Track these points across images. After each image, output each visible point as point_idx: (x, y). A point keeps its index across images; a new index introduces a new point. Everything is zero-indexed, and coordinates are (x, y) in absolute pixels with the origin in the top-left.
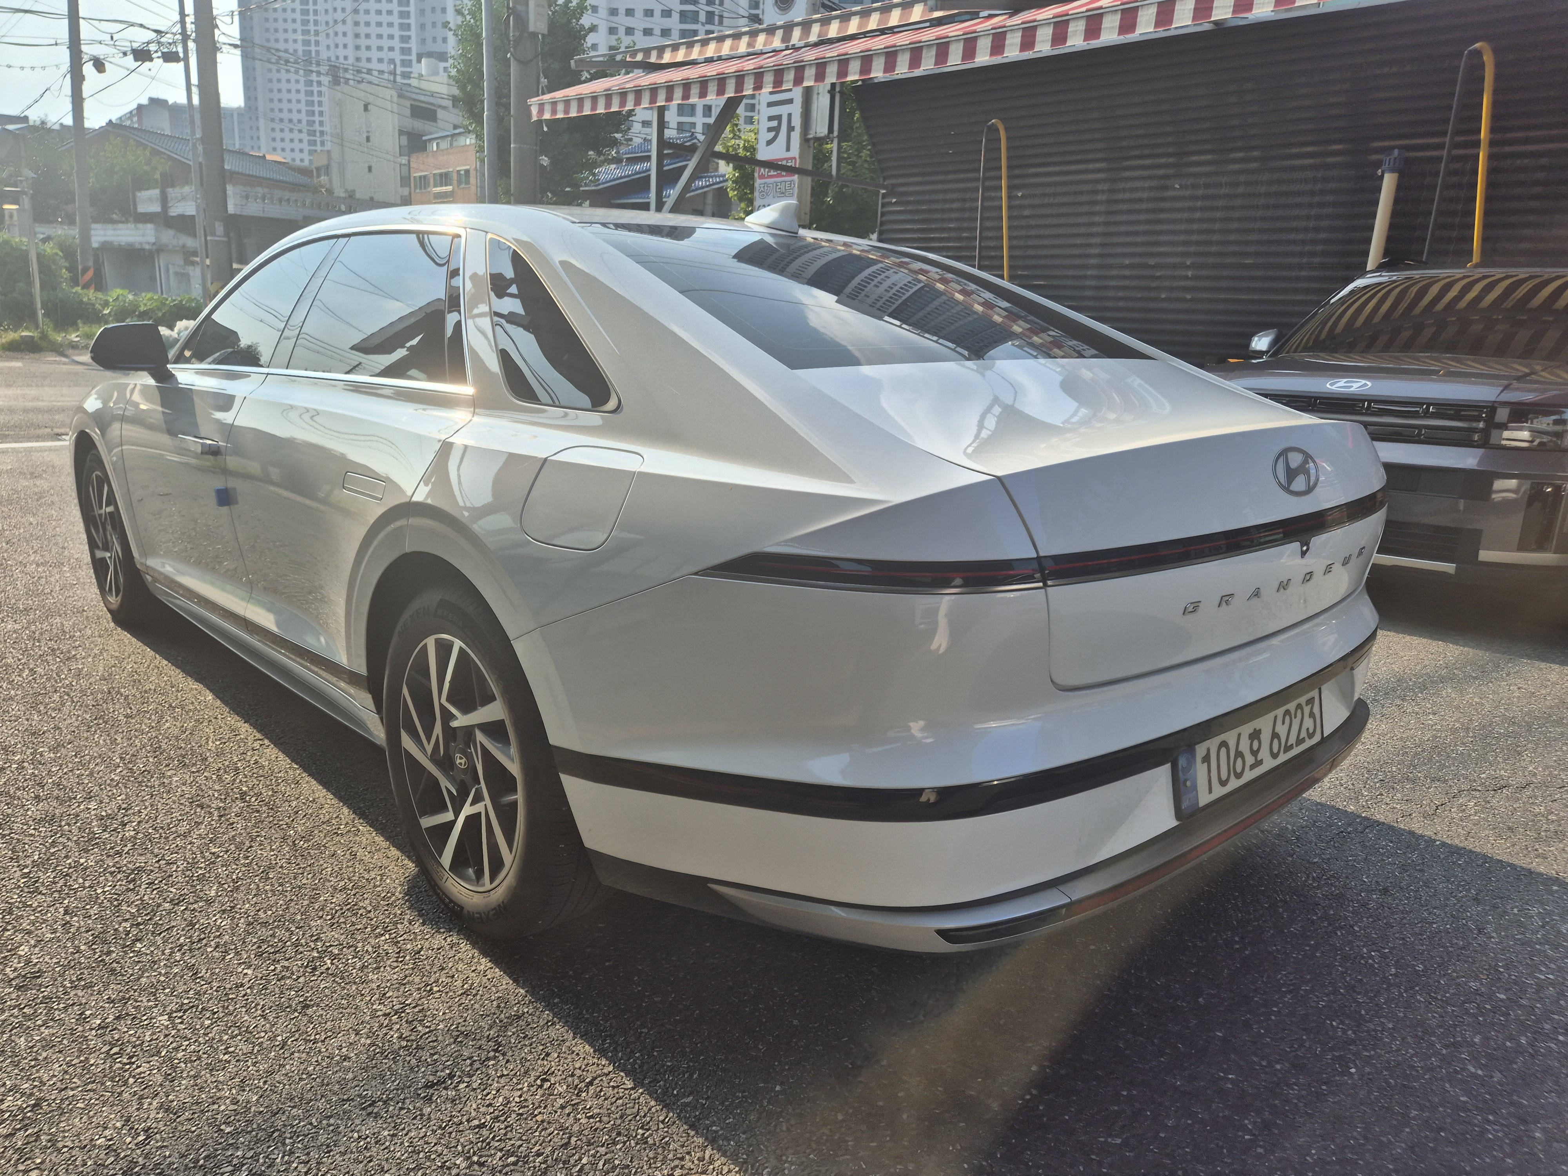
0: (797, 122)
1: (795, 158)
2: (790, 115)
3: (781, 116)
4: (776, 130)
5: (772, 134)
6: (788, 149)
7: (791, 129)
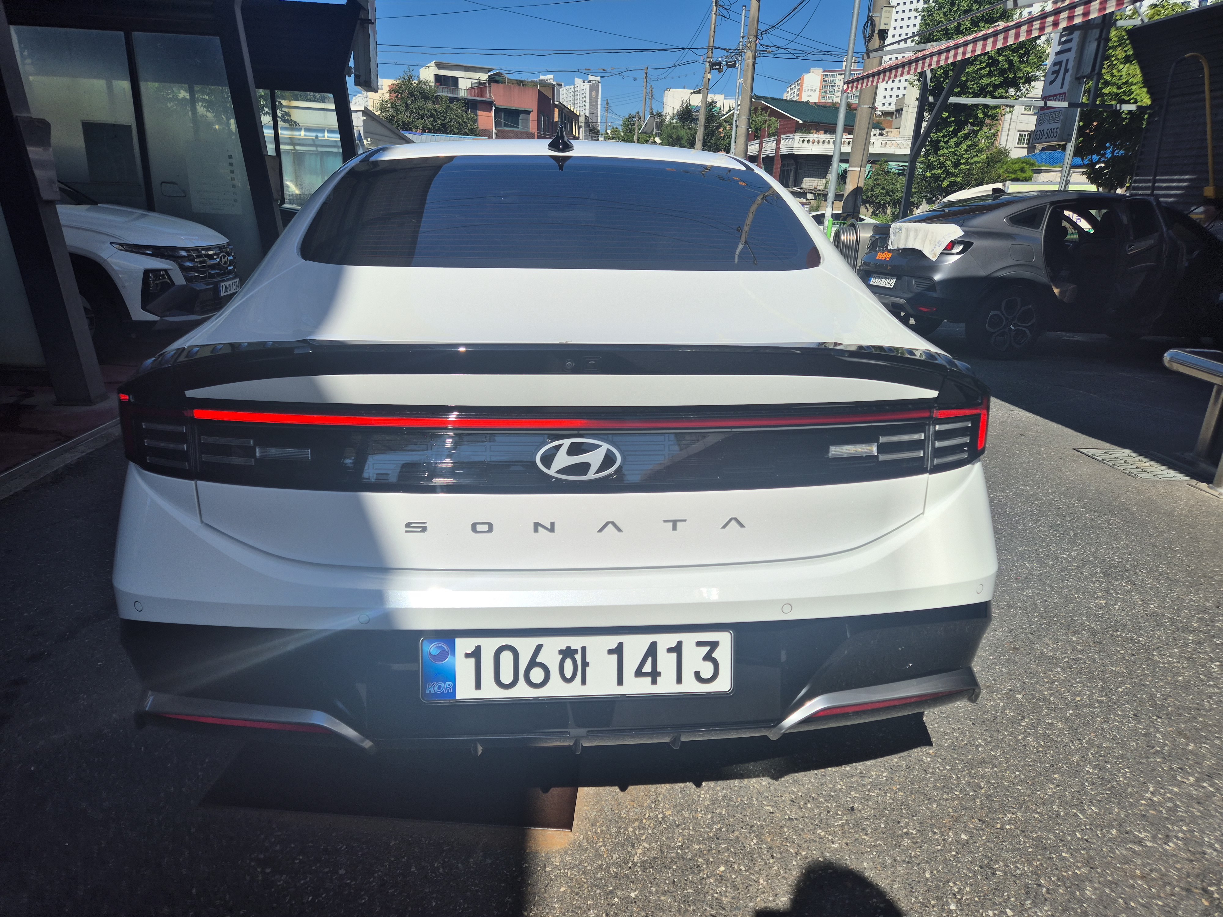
0: (1070, 66)
1: (1065, 93)
2: (1067, 60)
3: (1062, 61)
4: (1056, 72)
5: (1055, 75)
6: (1062, 87)
7: (1066, 71)
